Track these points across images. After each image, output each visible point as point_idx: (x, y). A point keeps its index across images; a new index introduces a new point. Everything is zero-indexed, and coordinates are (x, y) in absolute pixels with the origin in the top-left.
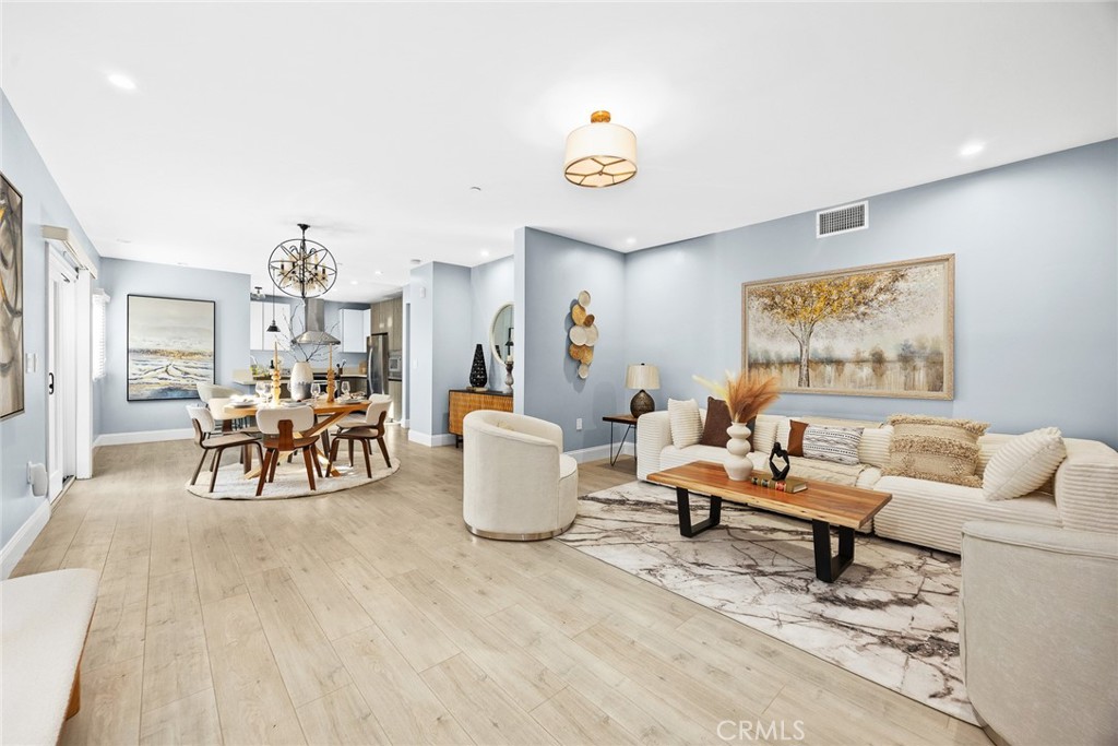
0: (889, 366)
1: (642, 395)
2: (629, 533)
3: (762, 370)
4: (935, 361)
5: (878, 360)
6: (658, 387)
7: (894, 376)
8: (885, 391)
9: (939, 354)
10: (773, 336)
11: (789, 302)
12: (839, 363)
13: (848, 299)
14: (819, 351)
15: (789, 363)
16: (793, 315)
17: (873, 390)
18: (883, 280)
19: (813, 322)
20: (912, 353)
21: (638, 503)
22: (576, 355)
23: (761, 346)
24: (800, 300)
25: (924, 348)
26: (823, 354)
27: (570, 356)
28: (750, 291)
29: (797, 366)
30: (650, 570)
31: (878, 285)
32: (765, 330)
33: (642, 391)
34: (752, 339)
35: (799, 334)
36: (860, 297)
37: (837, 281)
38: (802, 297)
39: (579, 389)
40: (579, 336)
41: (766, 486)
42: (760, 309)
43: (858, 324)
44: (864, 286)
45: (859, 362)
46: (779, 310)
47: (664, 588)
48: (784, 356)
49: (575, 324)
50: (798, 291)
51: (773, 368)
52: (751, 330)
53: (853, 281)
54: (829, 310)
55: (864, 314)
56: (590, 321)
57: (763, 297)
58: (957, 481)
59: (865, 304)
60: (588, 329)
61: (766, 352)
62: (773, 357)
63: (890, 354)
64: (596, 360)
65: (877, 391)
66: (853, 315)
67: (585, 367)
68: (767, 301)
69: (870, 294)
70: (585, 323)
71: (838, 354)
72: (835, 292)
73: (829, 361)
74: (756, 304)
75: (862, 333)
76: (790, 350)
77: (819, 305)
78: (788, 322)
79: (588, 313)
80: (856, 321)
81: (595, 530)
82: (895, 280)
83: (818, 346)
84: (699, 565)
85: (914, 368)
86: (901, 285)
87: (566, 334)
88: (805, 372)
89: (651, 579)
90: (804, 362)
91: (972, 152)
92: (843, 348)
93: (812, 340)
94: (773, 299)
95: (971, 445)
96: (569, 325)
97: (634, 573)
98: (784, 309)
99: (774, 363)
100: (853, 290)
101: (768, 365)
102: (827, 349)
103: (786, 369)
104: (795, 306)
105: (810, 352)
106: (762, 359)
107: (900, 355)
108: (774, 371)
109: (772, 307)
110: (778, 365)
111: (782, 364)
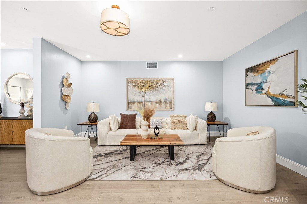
0: (162, 103)
1: (93, 114)
2: (114, 166)
3: (132, 104)
4: (171, 103)
5: (160, 102)
6: (99, 111)
7: (163, 105)
8: (162, 109)
9: (172, 100)
10: (135, 94)
11: (140, 85)
12: (152, 102)
13: (154, 86)
14: (148, 99)
15: (140, 102)
16: (141, 89)
17: (159, 109)
18: (161, 82)
19: (146, 91)
20: (167, 100)
21: (106, 154)
22: (64, 99)
23: (132, 97)
24: (142, 85)
25: (169, 99)
26: (148, 100)
27: (62, 99)
28: (129, 80)
29: (142, 103)
30: (134, 176)
31: (160, 83)
32: (133, 93)
33: (93, 113)
34: (129, 95)
35: (142, 94)
36: (156, 86)
37: (152, 81)
38: (143, 84)
39: (65, 114)
40: (66, 91)
41: (155, 139)
42: (132, 86)
43: (156, 92)
44: (157, 83)
45: (157, 102)
46: (137, 87)
47: (143, 180)
48: (139, 100)
49: (64, 86)
50: (142, 82)
51: (135, 104)
52: (129, 92)
53: (155, 81)
54: (149, 88)
55: (157, 90)
56: (70, 85)
57: (132, 83)
58: (184, 129)
59: (158, 87)
60: (69, 89)
61: (134, 99)
62: (135, 101)
63: (163, 100)
64: (72, 102)
65: (160, 109)
66: (155, 90)
67: (68, 104)
68: (134, 84)
69: (159, 85)
70: (68, 86)
71: (152, 100)
72: (151, 84)
73: (150, 102)
74: (131, 85)
75: (157, 95)
76: (140, 99)
77: (147, 87)
78: (139, 91)
79: (69, 82)
80: (155, 92)
81: (101, 170)
82: (163, 82)
83: (147, 97)
84: (145, 168)
85: (167, 104)
86: (165, 83)
87: (60, 90)
88: (144, 105)
89: (137, 179)
90: (144, 102)
91: (180, 57)
92: (153, 99)
93: (146, 96)
94: (135, 84)
95: (184, 120)
96: (62, 86)
97: (131, 180)
98: (138, 87)
99: (136, 102)
100: (155, 83)
101: (134, 103)
102: (149, 99)
103: (139, 104)
104: (141, 86)
105: (145, 99)
106: (132, 101)
107: (165, 101)
108: (136, 104)
109: (135, 86)
110: (137, 103)
111: (138, 102)
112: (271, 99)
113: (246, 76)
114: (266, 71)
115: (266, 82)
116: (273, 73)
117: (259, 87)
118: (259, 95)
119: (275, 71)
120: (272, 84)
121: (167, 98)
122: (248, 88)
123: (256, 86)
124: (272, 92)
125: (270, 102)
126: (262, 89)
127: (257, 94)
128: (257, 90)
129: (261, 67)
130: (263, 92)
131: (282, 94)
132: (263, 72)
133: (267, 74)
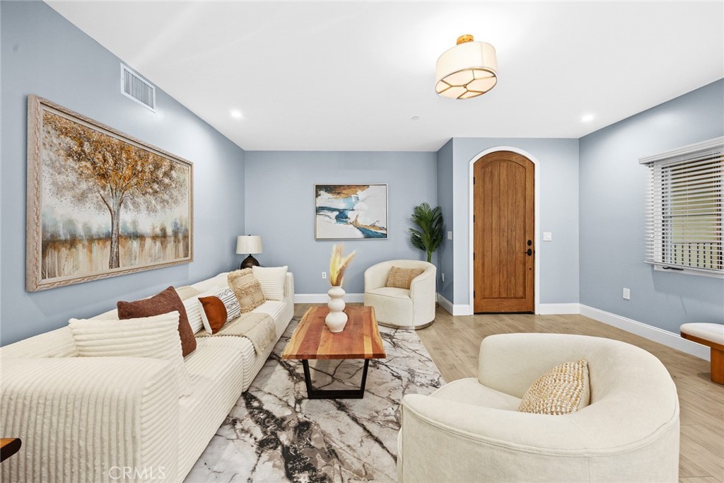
0: (168, 239)
3: (64, 251)
4: (186, 237)
5: (163, 236)
7: (170, 247)
9: (187, 230)
11: (100, 157)
12: (142, 238)
13: (148, 176)
14: (128, 225)
15: (99, 239)
16: (104, 176)
18: (166, 165)
19: (123, 191)
20: (178, 229)
23: (62, 214)
24: (111, 160)
25: (182, 226)
26: (131, 229)
28: (45, 114)
29: (108, 243)
31: (163, 168)
34: (48, 199)
35: (110, 202)
36: (154, 175)
37: (141, 152)
38: (113, 156)
42: (64, 154)
43: (153, 200)
44: (157, 167)
45: (155, 238)
46: (89, 164)
48: (94, 230)
50: (110, 148)
51: (80, 246)
52: (47, 183)
53: (151, 157)
54: (135, 180)
55: (157, 192)
57: (69, 136)
59: (157, 183)
61: (70, 222)
62: (80, 231)
63: (169, 231)
66: (150, 190)
68: (74, 144)
69: (160, 174)
71: (140, 228)
72: (139, 163)
73: (135, 236)
75: (154, 210)
76: (100, 221)
77: (127, 172)
78: (98, 183)
80: (152, 197)
82: (171, 168)
83: (127, 217)
85: (179, 241)
86: (174, 174)
88: (115, 250)
90: (115, 238)
93: (123, 211)
98: (93, 163)
99: (81, 241)
100: (151, 166)
101: (72, 242)
102: (134, 223)
103: (96, 247)
104: (107, 166)
105: (120, 225)
106: (63, 234)
107: (173, 231)
108: (81, 251)
109: (80, 156)
110: (86, 243)
111: (91, 240)
112: (361, 230)
113: (317, 195)
114: (352, 196)
115: (353, 210)
116: (362, 201)
117: (342, 215)
118: (342, 225)
119: (365, 199)
120: (361, 213)
121: (178, 221)
122: (321, 213)
123: (337, 213)
124: (361, 222)
125: (359, 234)
126: (347, 217)
127: (338, 224)
128: (337, 218)
129: (344, 189)
130: (349, 221)
131: (374, 226)
132: (348, 196)
133: (354, 200)
